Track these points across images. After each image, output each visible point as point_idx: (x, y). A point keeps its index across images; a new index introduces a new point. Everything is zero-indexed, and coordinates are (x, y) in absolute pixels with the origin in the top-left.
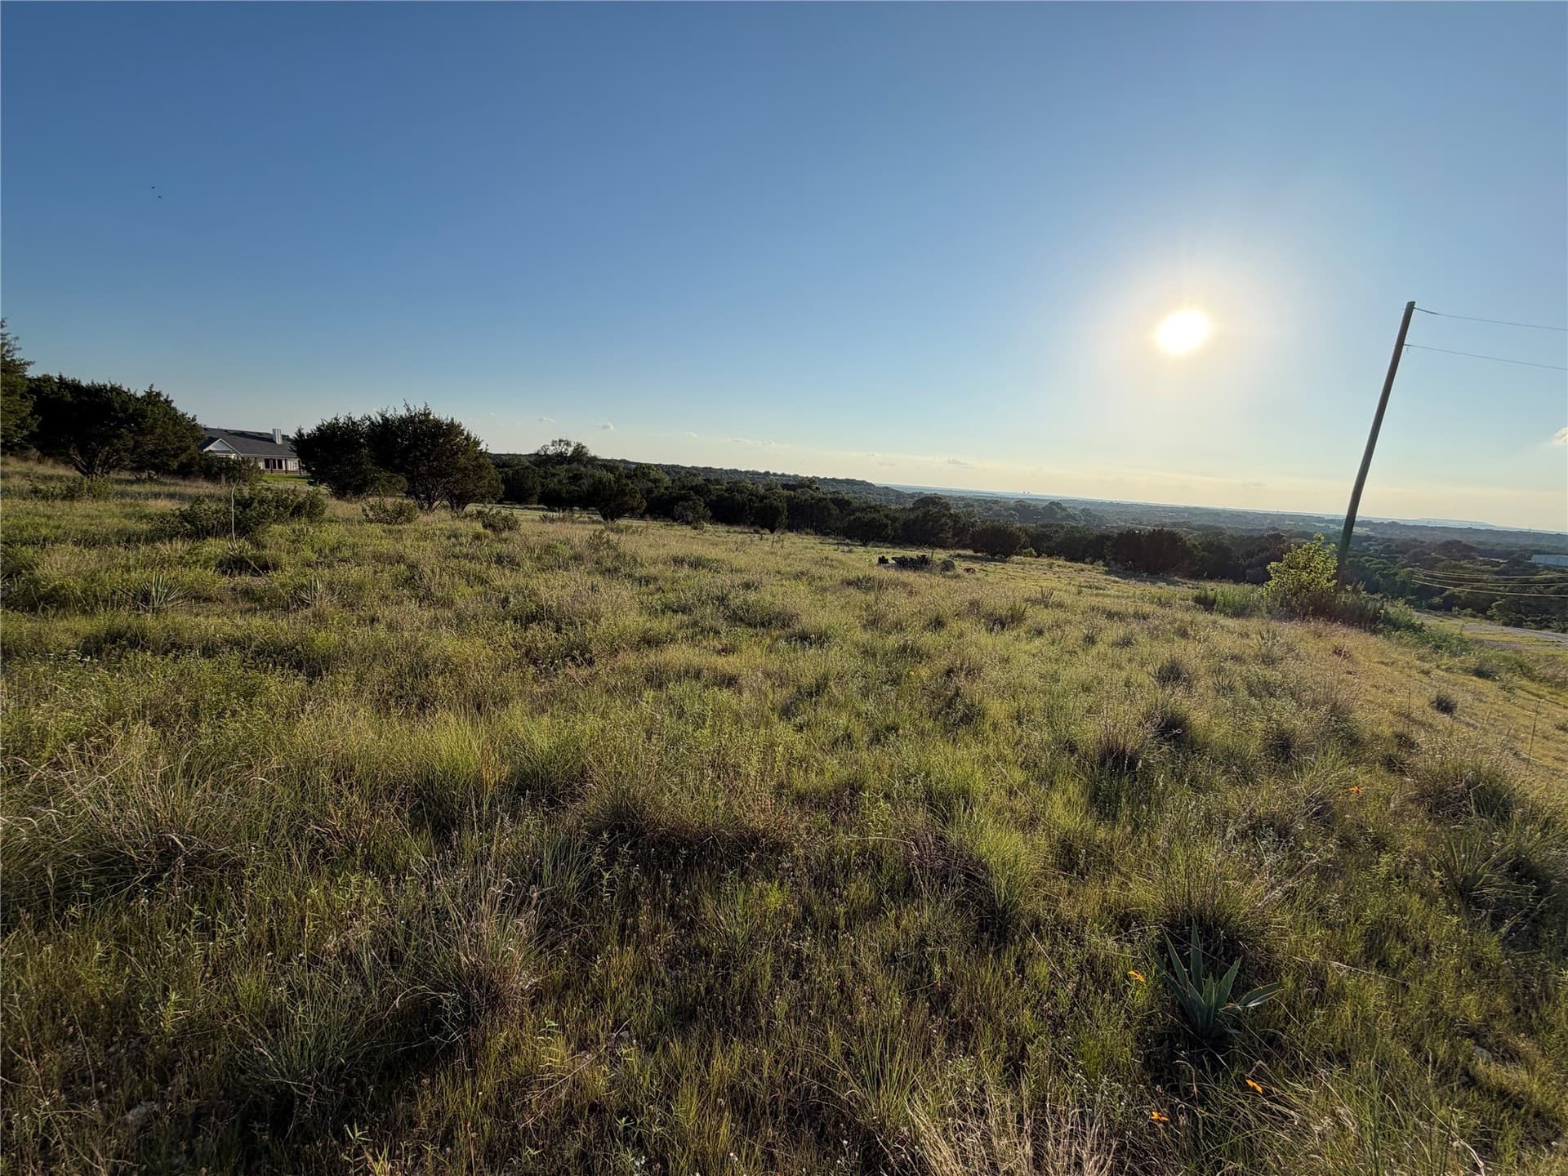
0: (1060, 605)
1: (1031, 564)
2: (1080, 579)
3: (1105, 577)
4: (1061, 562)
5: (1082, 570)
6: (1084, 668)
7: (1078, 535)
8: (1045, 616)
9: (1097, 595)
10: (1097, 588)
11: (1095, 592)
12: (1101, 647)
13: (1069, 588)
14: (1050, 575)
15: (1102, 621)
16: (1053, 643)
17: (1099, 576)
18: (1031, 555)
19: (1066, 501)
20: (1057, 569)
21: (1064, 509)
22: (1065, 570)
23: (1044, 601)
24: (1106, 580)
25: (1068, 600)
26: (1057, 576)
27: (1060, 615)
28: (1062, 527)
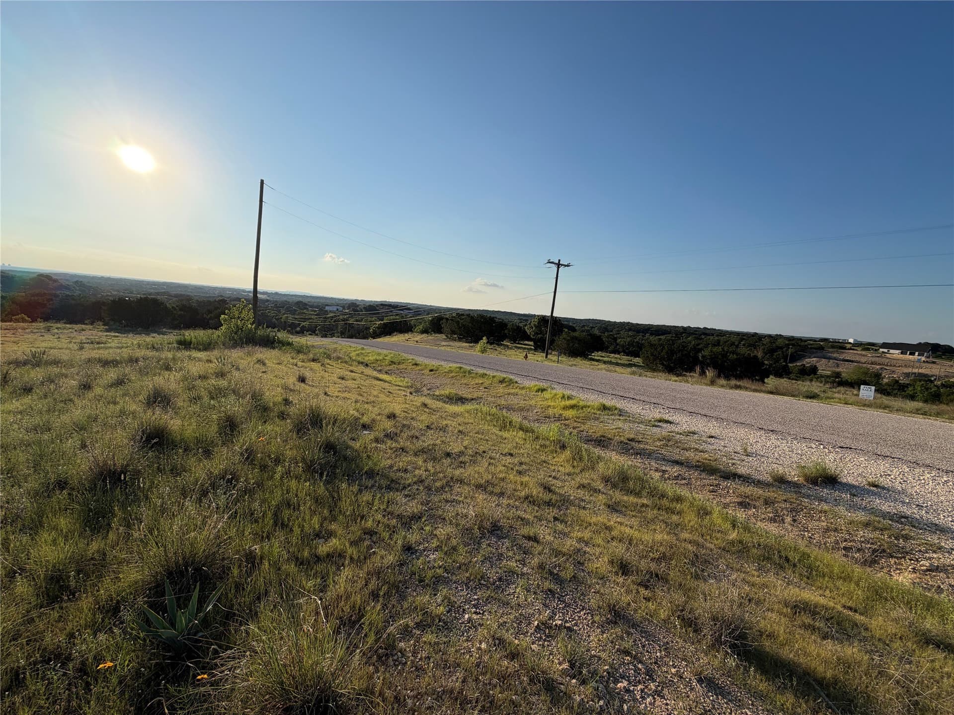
0: (56, 362)
1: (24, 329)
2: (82, 337)
3: (106, 334)
4: (59, 325)
5: (83, 330)
6: (78, 412)
7: (73, 302)
8: (36, 375)
9: (98, 348)
10: (98, 343)
11: (96, 346)
12: (98, 391)
13: (71, 346)
14: (48, 337)
15: (98, 369)
16: (46, 396)
17: (101, 333)
18: (24, 321)
19: (56, 274)
20: (56, 331)
21: (55, 281)
22: (65, 331)
23: (36, 361)
24: (107, 336)
25: (65, 356)
26: (57, 336)
27: (56, 370)
28: (56, 296)
